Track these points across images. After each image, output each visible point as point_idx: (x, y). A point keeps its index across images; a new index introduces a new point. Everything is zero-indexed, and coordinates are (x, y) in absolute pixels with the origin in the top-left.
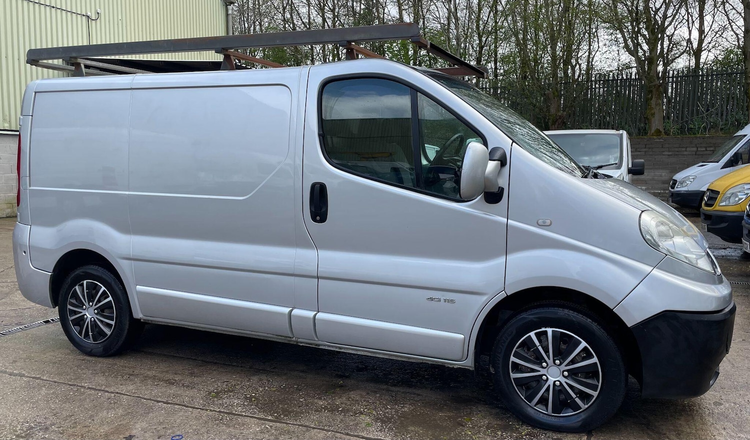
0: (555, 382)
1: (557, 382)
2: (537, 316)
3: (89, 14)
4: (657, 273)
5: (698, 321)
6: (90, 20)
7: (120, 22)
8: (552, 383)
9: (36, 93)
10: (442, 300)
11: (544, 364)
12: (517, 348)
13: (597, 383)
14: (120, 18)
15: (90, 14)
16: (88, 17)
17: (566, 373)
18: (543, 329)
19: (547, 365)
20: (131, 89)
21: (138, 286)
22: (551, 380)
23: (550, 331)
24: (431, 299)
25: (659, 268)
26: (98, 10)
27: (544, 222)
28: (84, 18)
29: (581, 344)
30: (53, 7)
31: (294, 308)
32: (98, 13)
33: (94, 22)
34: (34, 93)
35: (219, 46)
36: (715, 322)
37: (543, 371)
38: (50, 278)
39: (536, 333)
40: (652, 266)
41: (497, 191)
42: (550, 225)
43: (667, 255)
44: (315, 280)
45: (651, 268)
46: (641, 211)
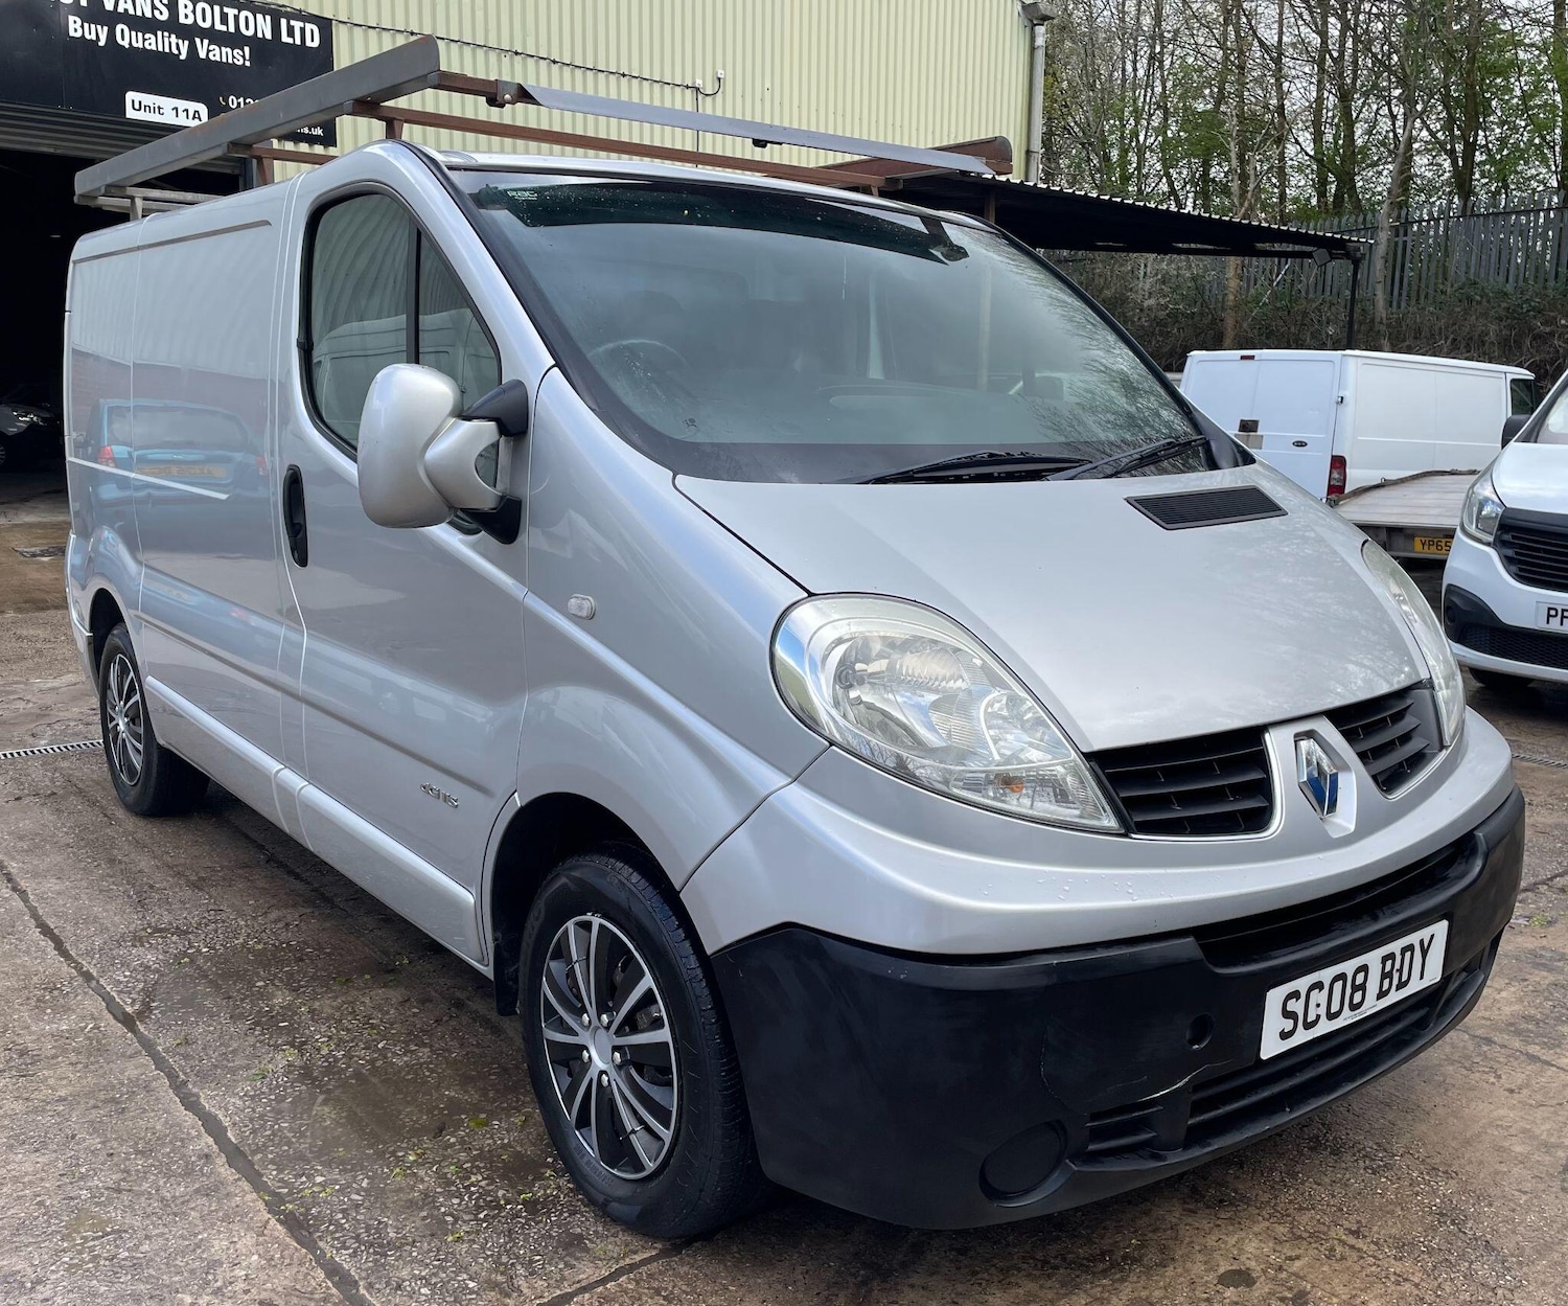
0: (601, 1073)
1: (604, 1076)
3: (699, 82)
4: (798, 798)
6: (700, 97)
7: (768, 94)
8: (597, 1076)
9: (75, 262)
10: (440, 794)
11: (585, 1018)
12: (551, 959)
13: (669, 1109)
14: (768, 85)
15: (701, 82)
16: (698, 89)
17: (617, 1057)
18: (587, 917)
19: (590, 1023)
20: (139, 248)
21: (149, 678)
22: (597, 1065)
23: (595, 923)
24: (428, 790)
25: (807, 786)
26: (720, 71)
27: (581, 609)
28: (688, 92)
29: (645, 978)
30: (624, 75)
31: (285, 766)
32: (719, 79)
33: (709, 99)
35: (225, 139)
36: (938, 992)
37: (583, 1038)
38: (89, 644)
39: (577, 924)
40: (790, 776)
41: (493, 506)
42: (592, 617)
43: (831, 745)
44: (299, 703)
45: (785, 780)
46: (806, 595)
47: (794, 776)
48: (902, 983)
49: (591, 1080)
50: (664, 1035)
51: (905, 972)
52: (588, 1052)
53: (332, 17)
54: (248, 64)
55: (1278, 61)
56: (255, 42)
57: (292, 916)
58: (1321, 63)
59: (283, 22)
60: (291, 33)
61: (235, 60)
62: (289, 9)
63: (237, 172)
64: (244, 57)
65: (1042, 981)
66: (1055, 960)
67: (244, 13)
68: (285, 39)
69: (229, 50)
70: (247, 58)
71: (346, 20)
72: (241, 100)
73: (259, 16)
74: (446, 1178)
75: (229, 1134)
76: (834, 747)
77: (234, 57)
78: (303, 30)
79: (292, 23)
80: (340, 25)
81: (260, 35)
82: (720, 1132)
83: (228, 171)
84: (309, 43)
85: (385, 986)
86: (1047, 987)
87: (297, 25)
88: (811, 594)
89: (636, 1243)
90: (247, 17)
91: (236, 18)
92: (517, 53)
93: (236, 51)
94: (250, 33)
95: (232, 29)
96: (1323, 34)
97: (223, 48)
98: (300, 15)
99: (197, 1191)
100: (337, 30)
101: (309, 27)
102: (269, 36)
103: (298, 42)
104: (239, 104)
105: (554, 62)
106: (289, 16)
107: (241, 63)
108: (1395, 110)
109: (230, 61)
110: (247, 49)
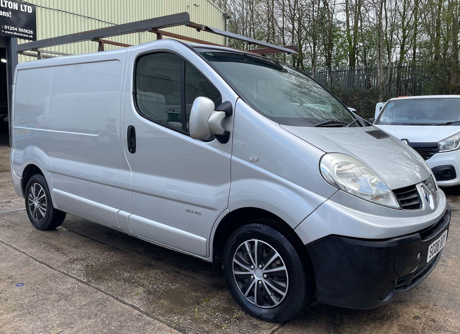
0: (258, 281)
1: (260, 281)
2: (249, 229)
4: (330, 203)
5: (359, 246)
8: (257, 282)
9: (18, 70)
10: (194, 212)
11: (252, 267)
12: (237, 252)
13: (285, 287)
17: (265, 276)
18: (253, 240)
19: (254, 267)
20: (53, 66)
21: (54, 189)
22: (257, 279)
23: (256, 241)
24: (188, 211)
25: (331, 200)
27: (254, 159)
29: (276, 254)
31: (120, 210)
34: (17, 71)
35: (92, 37)
36: (376, 248)
37: (252, 272)
38: (21, 181)
39: (248, 242)
40: (327, 198)
41: (223, 134)
42: (257, 161)
43: (339, 189)
44: (129, 191)
45: (326, 199)
46: (325, 153)
47: (328, 198)
48: (366, 247)
49: (255, 283)
50: (284, 268)
51: (367, 244)
52: (253, 275)
53: (36, 5)
54: (10, 16)
55: (283, 32)
56: (13, 11)
57: (112, 253)
58: (293, 32)
59: (21, 5)
60: (23, 8)
61: (7, 15)
62: (23, 2)
63: (5, 47)
64: (9, 14)
65: (396, 244)
66: (398, 239)
67: (10, 2)
68: (22, 10)
69: (5, 12)
70: (10, 15)
71: (40, 6)
72: (8, 27)
73: (14, 3)
74: (209, 314)
75: (141, 309)
76: (340, 190)
77: (6, 14)
78: (27, 8)
79: (24, 5)
80: (38, 7)
81: (14, 9)
82: (304, 291)
83: (3, 47)
84: (29, 12)
85: (153, 269)
86: (397, 245)
87: (25, 6)
88: (326, 153)
89: (272, 325)
90: (10, 3)
91: (7, 4)
92: (89, 18)
93: (7, 13)
94: (11, 8)
95: (6, 7)
96: (293, 25)
97: (3, 12)
98: (26, 3)
99: (145, 324)
100: (37, 9)
101: (29, 7)
102: (17, 9)
103: (26, 11)
104: (8, 28)
105: (100, 21)
106: (24, 4)
107: (8, 16)
108: (311, 45)
109: (5, 15)
110: (10, 12)
